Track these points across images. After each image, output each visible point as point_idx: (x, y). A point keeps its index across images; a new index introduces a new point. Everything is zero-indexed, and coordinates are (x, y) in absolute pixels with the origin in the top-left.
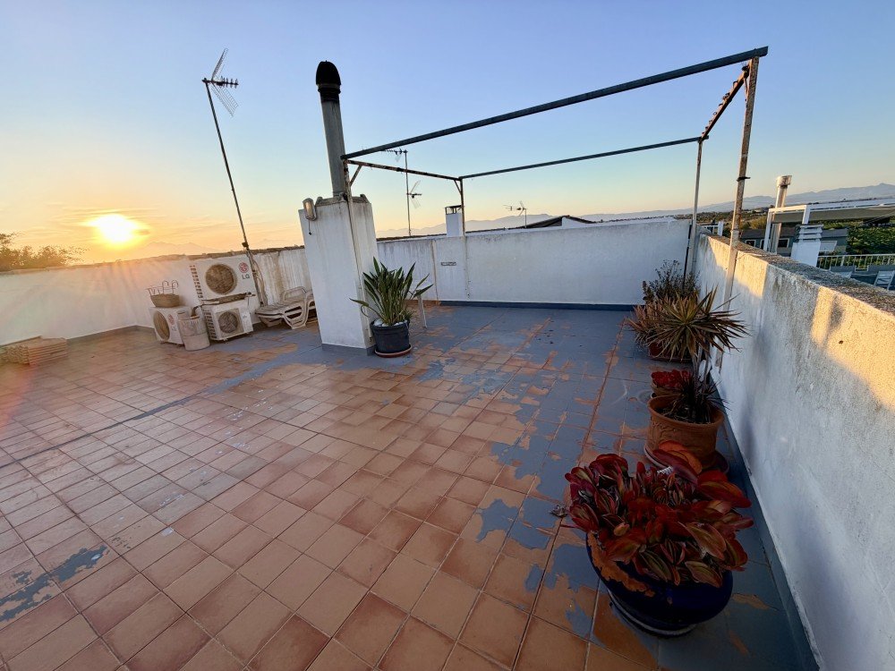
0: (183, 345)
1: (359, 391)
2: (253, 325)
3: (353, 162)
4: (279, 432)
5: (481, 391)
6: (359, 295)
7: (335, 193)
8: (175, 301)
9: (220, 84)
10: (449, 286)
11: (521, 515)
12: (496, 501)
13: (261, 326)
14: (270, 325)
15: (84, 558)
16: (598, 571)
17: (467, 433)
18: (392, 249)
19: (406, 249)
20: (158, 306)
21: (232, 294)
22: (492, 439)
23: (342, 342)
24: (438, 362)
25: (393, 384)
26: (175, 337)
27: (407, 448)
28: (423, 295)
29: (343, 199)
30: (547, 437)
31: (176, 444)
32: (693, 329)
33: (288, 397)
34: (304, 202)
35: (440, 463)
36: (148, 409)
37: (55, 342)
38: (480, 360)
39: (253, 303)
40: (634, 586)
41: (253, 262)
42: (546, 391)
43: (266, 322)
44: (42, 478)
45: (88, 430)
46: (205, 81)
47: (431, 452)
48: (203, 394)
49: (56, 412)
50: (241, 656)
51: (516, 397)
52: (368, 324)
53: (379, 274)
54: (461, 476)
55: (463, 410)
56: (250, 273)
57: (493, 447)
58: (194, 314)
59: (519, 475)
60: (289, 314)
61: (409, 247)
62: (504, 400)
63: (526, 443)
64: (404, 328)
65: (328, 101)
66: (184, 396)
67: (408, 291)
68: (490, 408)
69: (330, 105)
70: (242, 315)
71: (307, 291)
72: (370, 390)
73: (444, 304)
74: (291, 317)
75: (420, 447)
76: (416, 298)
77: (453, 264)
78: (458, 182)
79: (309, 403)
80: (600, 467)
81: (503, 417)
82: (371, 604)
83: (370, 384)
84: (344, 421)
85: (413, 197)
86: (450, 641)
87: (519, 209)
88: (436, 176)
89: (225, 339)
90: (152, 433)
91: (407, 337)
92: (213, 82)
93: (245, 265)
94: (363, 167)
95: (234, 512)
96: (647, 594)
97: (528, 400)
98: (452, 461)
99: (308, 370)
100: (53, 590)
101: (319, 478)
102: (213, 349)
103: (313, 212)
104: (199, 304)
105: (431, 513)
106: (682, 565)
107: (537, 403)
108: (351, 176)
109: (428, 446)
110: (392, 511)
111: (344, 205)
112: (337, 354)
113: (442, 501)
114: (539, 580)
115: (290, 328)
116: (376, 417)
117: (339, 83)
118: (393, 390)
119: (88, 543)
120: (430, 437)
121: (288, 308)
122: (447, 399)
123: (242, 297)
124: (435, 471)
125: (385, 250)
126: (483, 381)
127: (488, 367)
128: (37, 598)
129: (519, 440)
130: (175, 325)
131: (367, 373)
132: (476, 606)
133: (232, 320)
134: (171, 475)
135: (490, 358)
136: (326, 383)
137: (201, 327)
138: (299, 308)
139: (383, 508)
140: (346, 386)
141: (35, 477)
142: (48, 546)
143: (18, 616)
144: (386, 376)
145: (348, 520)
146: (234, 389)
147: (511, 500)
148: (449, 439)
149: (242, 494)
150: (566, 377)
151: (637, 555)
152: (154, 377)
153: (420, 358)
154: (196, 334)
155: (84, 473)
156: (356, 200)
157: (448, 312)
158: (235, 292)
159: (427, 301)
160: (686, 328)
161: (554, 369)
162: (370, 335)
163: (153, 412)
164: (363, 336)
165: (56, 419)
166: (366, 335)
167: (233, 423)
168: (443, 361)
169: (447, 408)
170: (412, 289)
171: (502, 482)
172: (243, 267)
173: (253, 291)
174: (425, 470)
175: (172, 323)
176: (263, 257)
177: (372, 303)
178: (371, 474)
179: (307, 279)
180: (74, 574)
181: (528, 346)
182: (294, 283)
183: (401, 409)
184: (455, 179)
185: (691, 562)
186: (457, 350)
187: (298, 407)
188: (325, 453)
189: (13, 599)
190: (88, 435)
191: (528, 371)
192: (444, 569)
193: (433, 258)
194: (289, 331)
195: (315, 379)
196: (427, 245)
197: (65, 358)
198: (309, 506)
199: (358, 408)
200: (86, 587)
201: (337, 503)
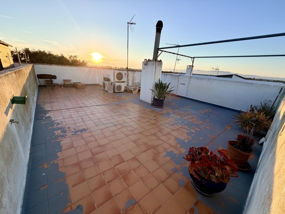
0: (107, 91)
1: (145, 114)
2: (124, 90)
3: (160, 50)
4: (124, 118)
5: (179, 124)
6: (153, 88)
7: (153, 58)
8: (108, 80)
9: (131, 24)
10: (181, 91)
11: (177, 156)
12: (172, 151)
13: (126, 91)
14: (128, 91)
15: (84, 130)
16: (189, 171)
17: (171, 133)
18: (166, 76)
19: (171, 77)
20: (104, 80)
21: (121, 81)
22: (177, 137)
23: (145, 100)
24: (170, 112)
25: (155, 115)
26: (106, 89)
27: (153, 131)
28: (171, 92)
29: (155, 61)
30: (193, 142)
31: (103, 114)
32: (248, 122)
33: (128, 111)
34: (145, 60)
35: (160, 138)
36: (98, 104)
37: (83, 84)
38: (182, 115)
39: (126, 84)
40: (196, 176)
41: (128, 73)
42: (200, 130)
43: (127, 90)
44: (79, 113)
45: (87, 105)
46: (128, 23)
47: (159, 134)
48: (109, 104)
49: (82, 100)
50: (108, 157)
51: (189, 128)
52: (153, 96)
53: (160, 83)
54: (165, 142)
55: (172, 127)
56: (127, 76)
57: (176, 138)
58: (112, 84)
59: (180, 147)
60: (133, 89)
61: (171, 76)
62: (185, 128)
63: (186, 141)
64: (163, 101)
65: (158, 32)
66: (106, 104)
67: (166, 90)
68: (180, 129)
69: (158, 33)
70: (122, 87)
71: (139, 84)
72: (148, 114)
73: (178, 96)
74: (134, 90)
75: (157, 132)
76: (169, 92)
77: (184, 84)
78: (193, 59)
79: (133, 113)
80: (200, 149)
81: (183, 132)
82: (135, 159)
83: (149, 113)
84: (140, 120)
85: (178, 60)
86: (149, 172)
87: (216, 69)
88: (185, 56)
89: (117, 92)
90: (98, 110)
91: (163, 103)
92: (130, 23)
93: (126, 74)
94: (163, 52)
95: (112, 131)
96: (198, 179)
97: (193, 131)
98: (164, 138)
99: (135, 105)
100: (79, 133)
101: (131, 131)
102: (113, 94)
103: (146, 63)
104: (113, 82)
105: (154, 147)
106: (209, 175)
107: (195, 132)
108: (159, 54)
109: (159, 132)
110: (145, 144)
111: (155, 62)
112: (143, 103)
113: (158, 146)
114: (176, 171)
115: (133, 93)
116: (148, 122)
117: (162, 27)
118: (155, 116)
119: (86, 128)
120: (160, 131)
121: (133, 88)
122: (169, 123)
123: (123, 82)
124: (158, 138)
125: (164, 76)
126: (181, 121)
127: (184, 118)
128: (77, 133)
129: (185, 140)
130: (107, 86)
131: (149, 110)
132: (158, 169)
133: (120, 87)
134: (101, 120)
135: (186, 116)
136: (138, 110)
137: (112, 88)
138: (136, 88)
139: (143, 142)
140: (143, 112)
141: (77, 112)
142: (79, 125)
143: (74, 135)
144: (154, 112)
145: (135, 142)
146: (117, 105)
147: (176, 152)
148: (165, 133)
149: (114, 128)
150: (208, 128)
151: (198, 169)
152: (101, 97)
153: (164, 110)
154: (111, 89)
155: (85, 114)
156: (159, 61)
157: (179, 99)
158: (122, 80)
159: (173, 94)
160: (246, 121)
161: (205, 124)
162: (153, 100)
163: (99, 105)
164: (151, 100)
165: (81, 101)
166: (152, 100)
167: (115, 113)
168: (171, 112)
169: (168, 125)
170: (168, 90)
171: (175, 147)
172: (125, 74)
173: (126, 81)
174: (156, 138)
175: (106, 85)
176: (131, 72)
177: (156, 91)
178: (142, 134)
179: (140, 81)
180: (83, 132)
181: (200, 115)
182: (137, 81)
183: (155, 122)
184: (192, 58)
185: (211, 175)
186: (177, 111)
187: (130, 114)
188: (133, 126)
189: (73, 132)
190: (87, 107)
191: (197, 123)
192: (153, 159)
193: (178, 81)
194: (132, 94)
195: (135, 108)
196: (177, 77)
197: (84, 88)
198: (127, 136)
199: (144, 118)
200: (85, 135)
201: (133, 137)
